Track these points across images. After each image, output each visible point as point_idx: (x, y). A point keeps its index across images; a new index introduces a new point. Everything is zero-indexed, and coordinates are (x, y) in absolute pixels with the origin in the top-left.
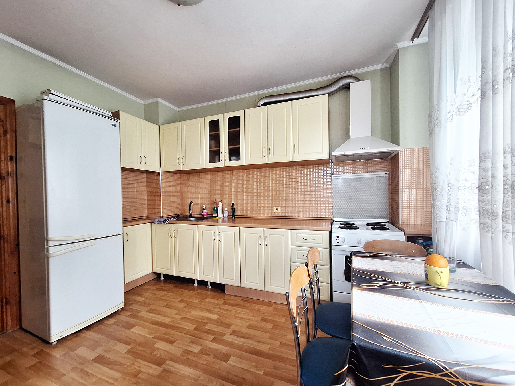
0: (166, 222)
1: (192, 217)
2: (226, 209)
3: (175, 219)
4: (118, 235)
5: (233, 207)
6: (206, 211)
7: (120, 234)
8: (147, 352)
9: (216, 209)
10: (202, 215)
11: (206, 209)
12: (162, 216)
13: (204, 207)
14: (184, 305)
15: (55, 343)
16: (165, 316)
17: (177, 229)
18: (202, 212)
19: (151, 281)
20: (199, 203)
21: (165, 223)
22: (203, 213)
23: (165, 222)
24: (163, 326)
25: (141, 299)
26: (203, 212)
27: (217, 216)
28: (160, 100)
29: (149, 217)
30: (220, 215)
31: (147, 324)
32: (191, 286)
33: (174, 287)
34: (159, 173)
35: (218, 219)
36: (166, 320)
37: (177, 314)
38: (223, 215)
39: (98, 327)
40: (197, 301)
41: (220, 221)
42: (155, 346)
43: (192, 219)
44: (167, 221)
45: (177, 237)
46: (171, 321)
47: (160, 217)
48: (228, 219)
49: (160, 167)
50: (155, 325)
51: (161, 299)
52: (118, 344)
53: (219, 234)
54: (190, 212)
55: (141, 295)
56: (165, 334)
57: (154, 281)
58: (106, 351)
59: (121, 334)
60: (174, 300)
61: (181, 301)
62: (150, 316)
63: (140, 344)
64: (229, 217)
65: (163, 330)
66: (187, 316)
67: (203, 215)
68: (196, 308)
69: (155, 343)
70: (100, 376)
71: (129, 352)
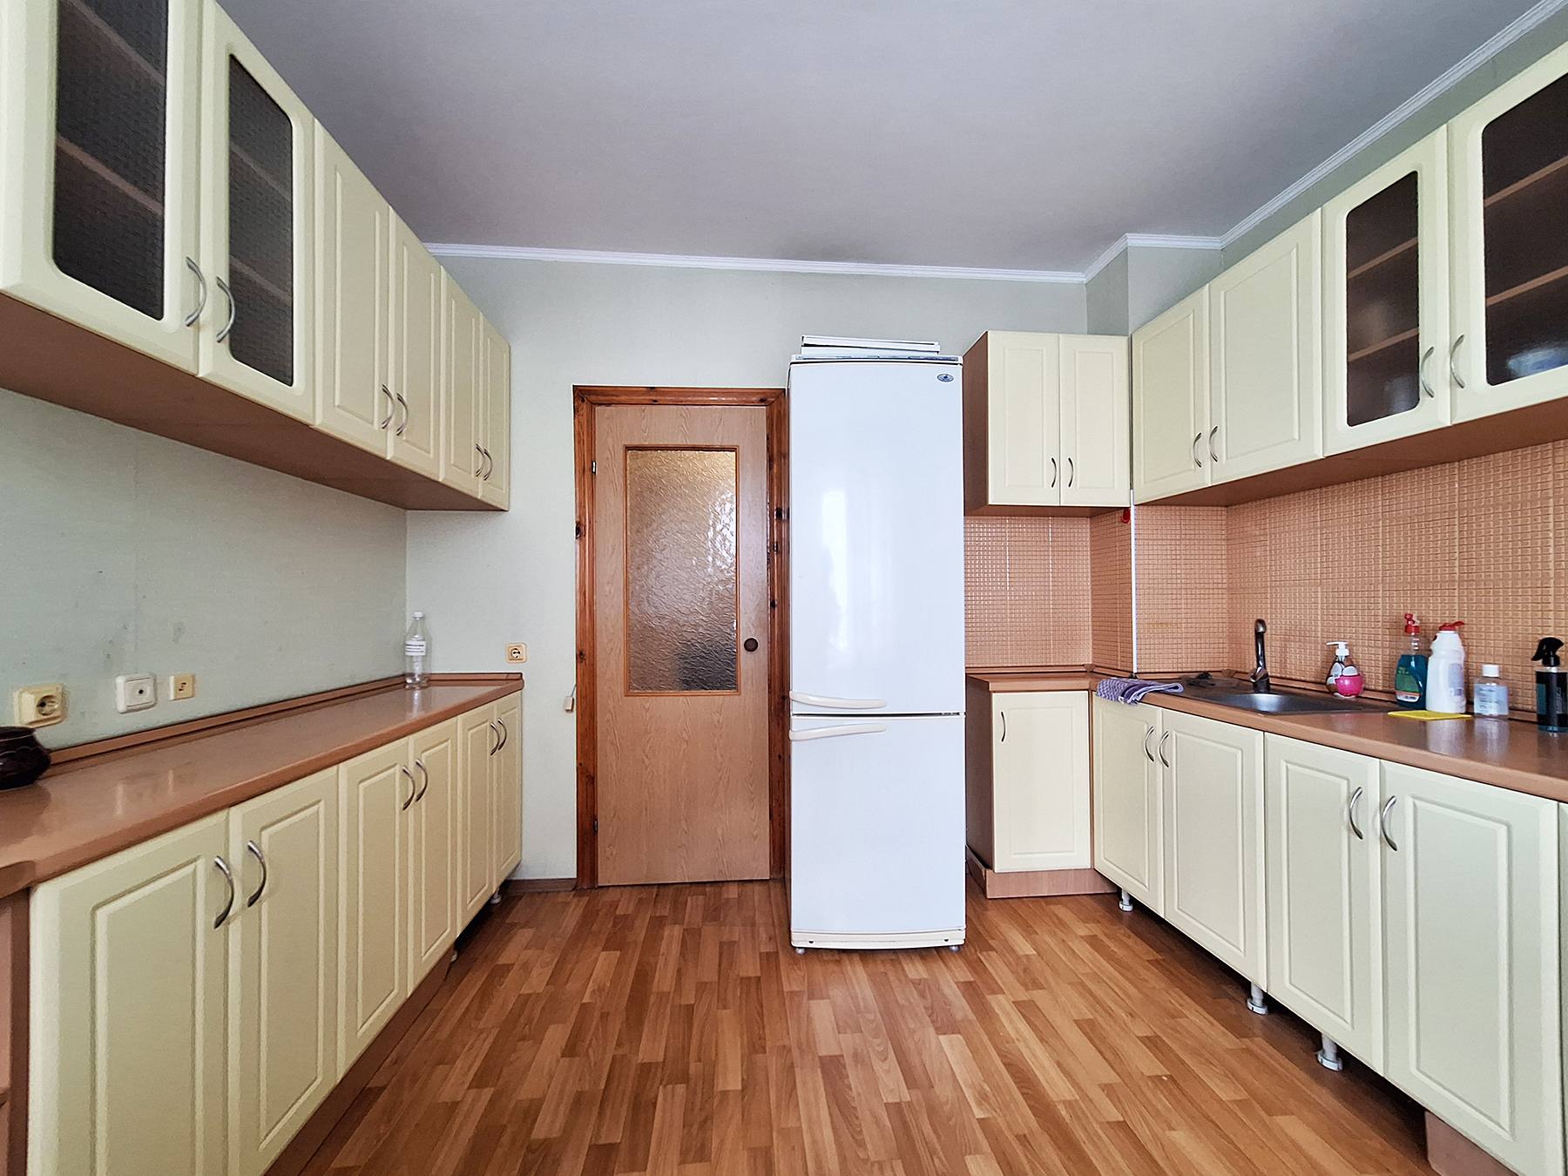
0: (1132, 698)
1: (1268, 691)
2: (1491, 671)
3: (1176, 688)
4: (946, 714)
5: (1546, 663)
6: (1350, 671)
7: (958, 714)
8: (936, 1161)
9: (1414, 668)
10: (1329, 687)
11: (1349, 661)
12: (1135, 671)
13: (1342, 652)
14: (1159, 1069)
15: (800, 951)
16: (1059, 1065)
17: (1174, 732)
18: (1326, 671)
19: (1084, 897)
20: (1316, 631)
21: (1129, 701)
22: (1331, 681)
23: (1128, 697)
24: (1032, 1103)
25: (1024, 947)
26: (1329, 676)
27: (1421, 705)
28: (1134, 240)
29: (1096, 670)
30: (1443, 698)
31: (994, 1054)
32: (1232, 999)
33: (1155, 963)
34: (1127, 510)
35: (1424, 723)
36: (1057, 1088)
37: (1108, 1089)
38: (1470, 703)
39: (883, 970)
40: (1226, 1092)
41: (1444, 732)
42: (968, 1159)
43: (1265, 700)
44: (1138, 695)
45: (1172, 761)
46: (1069, 1104)
47: (1129, 674)
48: (1511, 729)
49: (1131, 488)
50: (1013, 1076)
51: (1082, 983)
52: (888, 1061)
53: (1386, 803)
54: (1259, 665)
55: (1028, 930)
56: (1023, 1140)
57: (1093, 902)
58: (856, 1056)
59: (913, 1032)
60: (1128, 1019)
61: (1152, 1043)
62: (1017, 1031)
63: (932, 1110)
64: (1514, 718)
65: (1026, 1118)
66: (1143, 1133)
67: (1331, 690)
68: (1205, 1122)
69: (977, 1150)
70: (805, 1127)
71: (896, 1109)
